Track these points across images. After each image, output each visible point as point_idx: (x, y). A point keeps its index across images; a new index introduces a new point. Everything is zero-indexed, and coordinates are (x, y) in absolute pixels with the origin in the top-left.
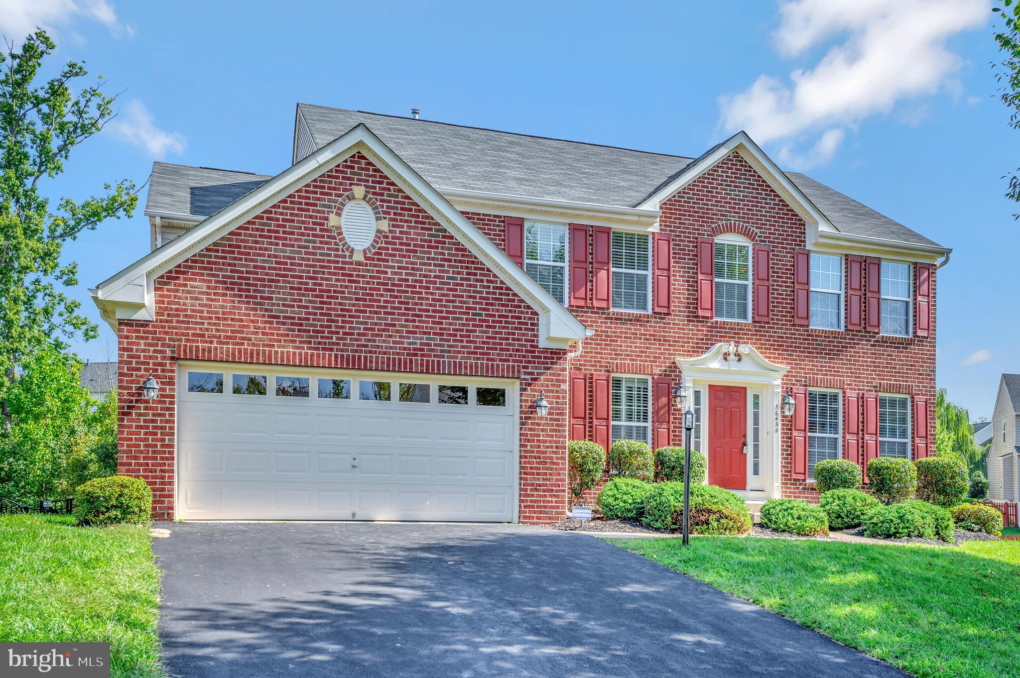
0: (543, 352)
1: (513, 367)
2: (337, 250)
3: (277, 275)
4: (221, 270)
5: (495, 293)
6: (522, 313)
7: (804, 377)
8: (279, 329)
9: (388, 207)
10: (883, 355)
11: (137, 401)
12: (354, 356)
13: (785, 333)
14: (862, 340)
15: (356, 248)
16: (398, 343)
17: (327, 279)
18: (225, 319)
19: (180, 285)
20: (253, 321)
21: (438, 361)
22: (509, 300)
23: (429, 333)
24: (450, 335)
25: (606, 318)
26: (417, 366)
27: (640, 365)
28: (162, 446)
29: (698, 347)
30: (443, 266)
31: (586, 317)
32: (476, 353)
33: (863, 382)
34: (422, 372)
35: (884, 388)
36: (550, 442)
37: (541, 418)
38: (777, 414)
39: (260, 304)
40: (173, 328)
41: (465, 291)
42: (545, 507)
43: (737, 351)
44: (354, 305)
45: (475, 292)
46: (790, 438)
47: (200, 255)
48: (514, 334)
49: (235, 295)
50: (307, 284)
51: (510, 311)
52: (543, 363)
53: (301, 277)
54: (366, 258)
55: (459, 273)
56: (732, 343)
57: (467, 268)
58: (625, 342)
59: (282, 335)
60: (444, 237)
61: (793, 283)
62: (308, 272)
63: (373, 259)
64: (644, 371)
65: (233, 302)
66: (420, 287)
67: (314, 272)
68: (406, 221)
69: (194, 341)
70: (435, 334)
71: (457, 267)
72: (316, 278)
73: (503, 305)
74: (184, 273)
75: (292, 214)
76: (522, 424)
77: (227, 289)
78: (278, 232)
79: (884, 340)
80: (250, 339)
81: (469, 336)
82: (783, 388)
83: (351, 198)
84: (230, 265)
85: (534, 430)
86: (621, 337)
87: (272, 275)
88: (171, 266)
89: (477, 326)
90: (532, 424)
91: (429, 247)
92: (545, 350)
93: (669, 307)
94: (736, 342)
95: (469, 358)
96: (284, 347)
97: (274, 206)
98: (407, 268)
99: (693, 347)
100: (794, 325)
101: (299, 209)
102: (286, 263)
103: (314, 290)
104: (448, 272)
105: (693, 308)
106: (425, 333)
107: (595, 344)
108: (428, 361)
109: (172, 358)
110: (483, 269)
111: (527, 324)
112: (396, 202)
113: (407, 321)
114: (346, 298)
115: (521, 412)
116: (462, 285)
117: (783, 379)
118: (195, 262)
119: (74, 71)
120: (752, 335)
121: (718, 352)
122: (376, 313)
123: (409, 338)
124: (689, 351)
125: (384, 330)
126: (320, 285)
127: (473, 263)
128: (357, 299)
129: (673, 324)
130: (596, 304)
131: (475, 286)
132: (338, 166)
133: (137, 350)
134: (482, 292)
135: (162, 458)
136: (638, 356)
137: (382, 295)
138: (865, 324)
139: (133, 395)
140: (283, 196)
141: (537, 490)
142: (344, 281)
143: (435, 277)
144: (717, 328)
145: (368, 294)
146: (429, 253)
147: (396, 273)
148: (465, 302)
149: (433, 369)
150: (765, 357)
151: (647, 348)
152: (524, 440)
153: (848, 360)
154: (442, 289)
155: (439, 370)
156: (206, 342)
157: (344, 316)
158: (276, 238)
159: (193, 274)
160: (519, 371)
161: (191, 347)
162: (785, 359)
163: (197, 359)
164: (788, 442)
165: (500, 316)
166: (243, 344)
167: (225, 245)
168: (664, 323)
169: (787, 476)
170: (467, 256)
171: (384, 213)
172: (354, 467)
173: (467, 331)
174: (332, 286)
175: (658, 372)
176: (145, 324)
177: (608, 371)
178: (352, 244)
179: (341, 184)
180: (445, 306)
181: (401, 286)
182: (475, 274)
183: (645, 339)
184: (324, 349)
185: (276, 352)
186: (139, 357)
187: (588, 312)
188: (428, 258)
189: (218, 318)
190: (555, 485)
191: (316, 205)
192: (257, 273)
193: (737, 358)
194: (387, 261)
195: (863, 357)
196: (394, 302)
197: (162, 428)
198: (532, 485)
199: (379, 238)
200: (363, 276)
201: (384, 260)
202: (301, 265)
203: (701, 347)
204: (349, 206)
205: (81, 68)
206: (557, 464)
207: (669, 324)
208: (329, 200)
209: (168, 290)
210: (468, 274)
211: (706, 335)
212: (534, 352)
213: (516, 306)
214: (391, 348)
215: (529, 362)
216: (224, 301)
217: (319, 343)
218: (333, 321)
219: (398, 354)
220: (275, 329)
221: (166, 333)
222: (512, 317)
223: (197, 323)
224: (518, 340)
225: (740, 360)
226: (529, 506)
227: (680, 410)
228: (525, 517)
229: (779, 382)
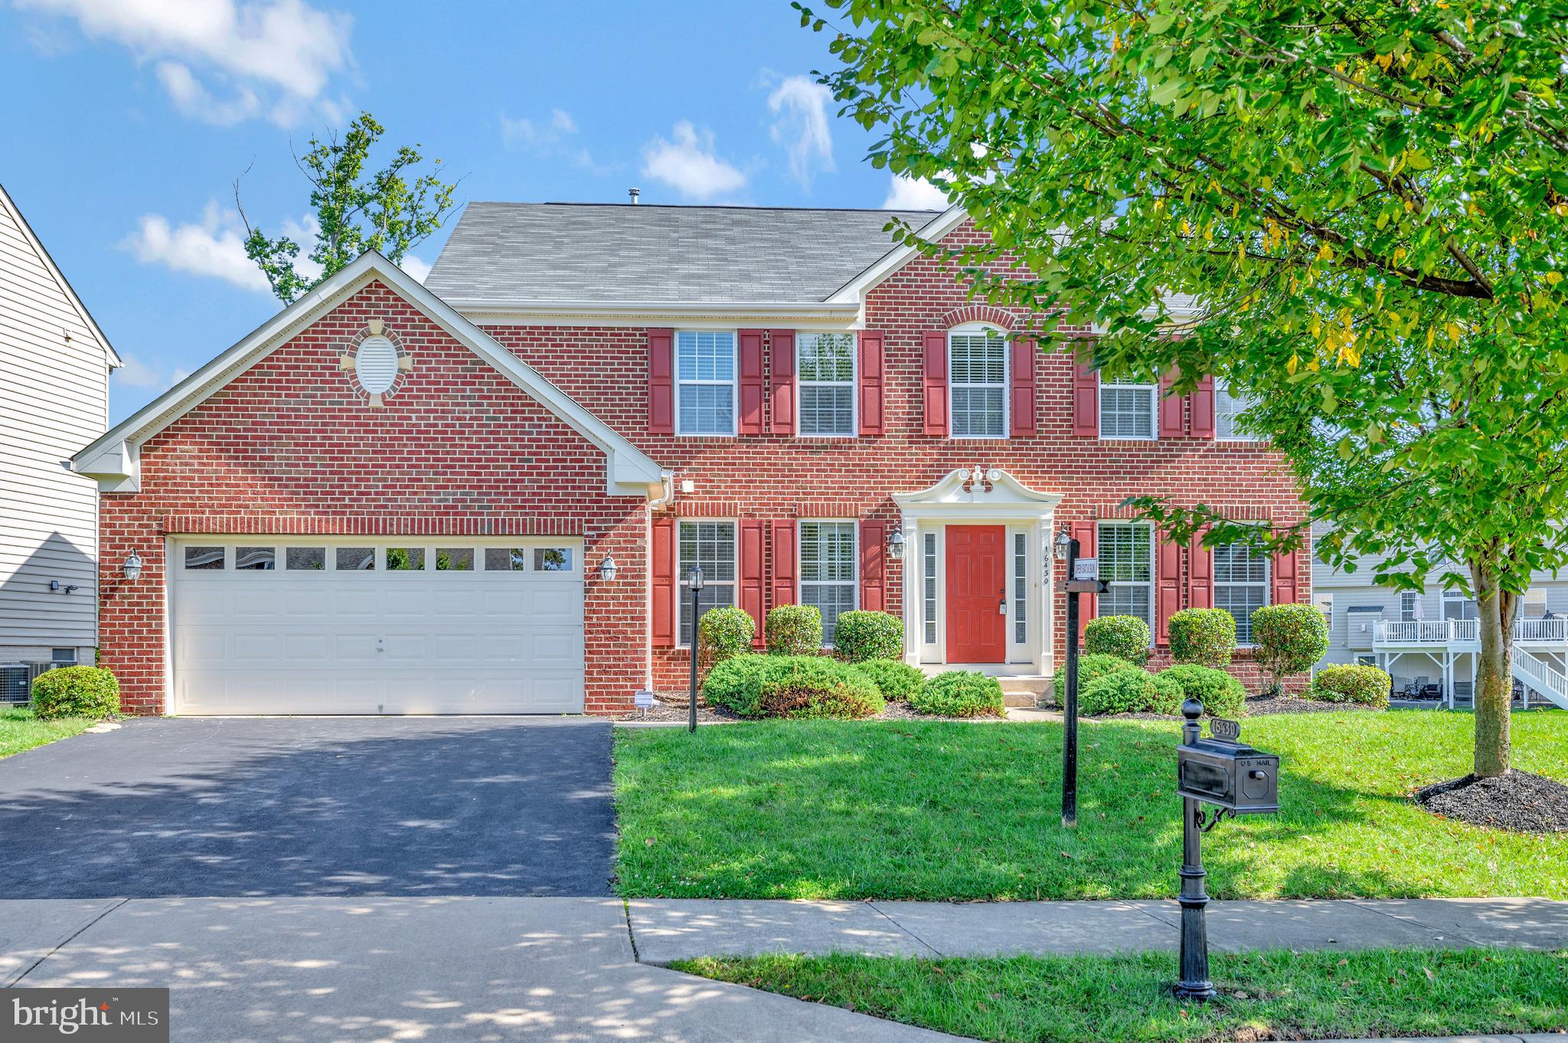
0: (612, 501)
1: (573, 522)
2: (350, 396)
3: (279, 431)
4: (215, 429)
5: (548, 433)
6: (585, 454)
7: (1090, 507)
8: (281, 493)
9: (412, 341)
10: (1221, 468)
11: (121, 582)
12: (370, 520)
14: (1185, 450)
15: (373, 392)
16: (425, 500)
17: (338, 431)
18: (219, 485)
19: (168, 450)
20: (251, 486)
21: (476, 521)
22: (567, 440)
23: (464, 487)
24: (491, 487)
25: (789, 447)
26: (448, 527)
27: (840, 505)
28: (149, 632)
29: (924, 477)
30: (481, 405)
31: (761, 447)
32: (524, 507)
34: (455, 534)
36: (624, 612)
37: (611, 583)
38: (1046, 559)
39: (259, 465)
40: (160, 498)
41: (509, 433)
42: (618, 693)
43: (985, 478)
44: (371, 459)
45: (522, 433)
47: (191, 415)
48: (574, 481)
49: (230, 458)
50: (314, 438)
51: (569, 454)
52: (613, 514)
53: (308, 431)
54: (386, 403)
55: (501, 412)
56: (978, 469)
57: (512, 405)
58: (817, 476)
59: (285, 500)
60: (481, 370)
61: (1072, 380)
62: (316, 424)
63: (394, 404)
64: (846, 512)
65: (229, 465)
66: (453, 432)
67: (324, 424)
68: (435, 355)
69: (183, 512)
70: (471, 487)
71: (499, 405)
72: (325, 431)
73: (559, 447)
74: (173, 436)
75: (296, 360)
76: (587, 591)
77: (221, 450)
78: (280, 381)
79: (1222, 448)
80: (247, 507)
81: (515, 488)
82: (1056, 523)
83: (367, 334)
84: (225, 423)
85: (601, 598)
86: (812, 470)
87: (273, 431)
88: (159, 429)
89: (526, 474)
90: (599, 591)
91: (463, 383)
92: (616, 499)
93: (880, 427)
94: (982, 466)
95: (516, 514)
96: (286, 513)
97: (276, 352)
98: (436, 411)
99: (919, 477)
100: (1075, 437)
101: (305, 353)
102: (289, 417)
103: (323, 445)
104: (487, 411)
105: (918, 425)
106: (459, 487)
107: (775, 481)
108: (462, 520)
109: (159, 533)
110: (532, 405)
111: (591, 468)
112: (421, 334)
113: (436, 473)
114: (361, 452)
115: (586, 577)
116: (506, 426)
117: (1056, 512)
118: (186, 422)
119: (407, 157)
120: (1007, 455)
121: (955, 481)
122: (398, 466)
123: (438, 494)
124: (912, 483)
125: (407, 487)
126: (330, 438)
127: (519, 398)
128: (374, 452)
129: (888, 448)
130: (773, 429)
131: (523, 426)
132: (352, 298)
133: (121, 526)
134: (531, 433)
135: (149, 646)
136: (837, 494)
137: (405, 445)
138: (1189, 427)
139: (116, 576)
140: (286, 339)
141: (606, 673)
142: (359, 431)
143: (471, 419)
144: (954, 449)
145: (388, 446)
146: (464, 390)
147: (422, 418)
148: (509, 447)
149: (469, 529)
150: (1028, 484)
151: (850, 482)
152: (590, 610)
153: (1161, 479)
154: (481, 432)
155: (476, 530)
156: (196, 512)
157: (359, 473)
158: (278, 388)
159: (183, 436)
160: (580, 527)
161: (180, 519)
162: (1061, 484)
163: (187, 532)
165: (555, 460)
166: (239, 512)
167: (219, 402)
168: (874, 448)
170: (512, 391)
171: (407, 348)
172: (381, 650)
173: (513, 481)
174: (344, 438)
175: (867, 513)
176: (129, 496)
177: (794, 516)
178: (368, 388)
179: (355, 319)
180: (484, 453)
181: (428, 432)
182: (523, 412)
183: (846, 471)
184: (334, 513)
185: (278, 520)
186: (123, 533)
187: (764, 441)
188: (463, 397)
189: (211, 485)
190: (630, 666)
191: (325, 346)
192: (256, 430)
193: (984, 488)
194: (411, 404)
195: (1188, 473)
196: (420, 453)
197: (148, 611)
198: (600, 666)
199: (401, 378)
200: (382, 425)
201: (407, 404)
202: (307, 417)
203: (930, 476)
204: (365, 345)
205: (413, 154)
206: (634, 639)
207: (882, 448)
208: (341, 340)
209: (155, 457)
210: (513, 412)
211: (938, 460)
212: (601, 501)
213: (576, 447)
214: (416, 507)
215: (595, 514)
216: (218, 465)
217: (329, 506)
218: (345, 480)
219: (425, 514)
220: (276, 493)
221: (153, 505)
222: (572, 461)
223: (187, 492)
224: (579, 488)
225: (988, 490)
226: (596, 693)
227: (899, 561)
228: (590, 707)
229: (1050, 515)
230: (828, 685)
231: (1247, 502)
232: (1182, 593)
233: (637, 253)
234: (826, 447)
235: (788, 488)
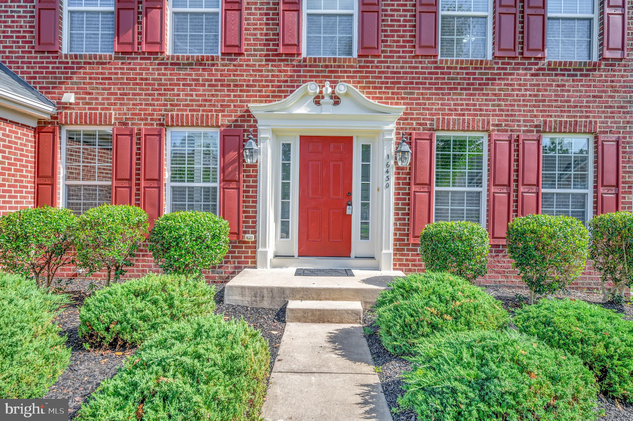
7: (429, 119)
10: (551, 85)
13: (402, 67)
14: (518, 69)
25: (159, 64)
27: (203, 115)
29: (279, 91)
31: (134, 64)
33: (519, 121)
35: (550, 127)
38: (388, 165)
43: (333, 92)
46: (409, 194)
56: (327, 84)
58: (183, 90)
64: (207, 122)
79: (552, 67)
82: (398, 133)
86: (179, 85)
93: (239, 47)
94: (331, 82)
99: (274, 92)
100: (416, 56)
105: (274, 45)
107: (146, 95)
117: (398, 124)
120: (355, 72)
121: (306, 95)
124: (268, 96)
129: (247, 65)
130: (145, 48)
136: (200, 106)
138: (522, 48)
144: (306, 66)
150: (373, 98)
151: (213, 95)
153: (495, 95)
162: (403, 98)
164: (405, 199)
168: (235, 65)
169: (403, 240)
175: (227, 123)
177: (162, 125)
183: (210, 85)
187: (137, 58)
193: (332, 101)
195: (520, 90)
203: (284, 90)
207: (241, 65)
211: (291, 76)
225: (336, 103)
227: (255, 166)
229: (392, 126)
231: (575, 117)
232: (513, 198)
234: (191, 64)
235: (158, 100)
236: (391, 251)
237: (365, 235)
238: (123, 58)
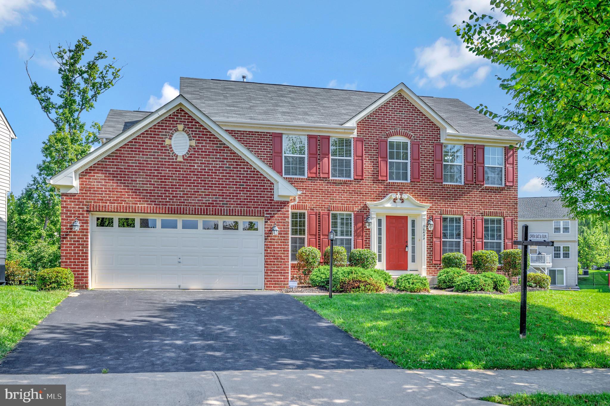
0: (276, 203)
1: (260, 211)
2: (169, 156)
3: (139, 169)
4: (111, 168)
5: (251, 174)
6: (265, 183)
7: (440, 210)
8: (140, 195)
9: (195, 134)
10: (487, 196)
11: (70, 232)
12: (177, 208)
13: (429, 187)
14: (474, 189)
15: (179, 155)
16: (200, 200)
17: (164, 170)
18: (113, 191)
19: (92, 176)
20: (127, 192)
21: (221, 209)
22: (258, 177)
23: (216, 195)
24: (227, 196)
25: (327, 183)
26: (210, 211)
27: (347, 206)
28: (82, 253)
29: (379, 196)
30: (223, 162)
31: (317, 182)
32: (241, 204)
33: (475, 211)
34: (212, 215)
35: (487, 214)
36: (280, 248)
37: (276, 236)
38: (424, 230)
39: (131, 183)
40: (88, 196)
41: (235, 174)
42: (278, 281)
43: (401, 197)
44: (178, 183)
45: (240, 174)
46: (432, 242)
47: (101, 161)
48: (261, 194)
49: (118, 180)
50: (154, 173)
51: (259, 183)
52: (276, 208)
53: (151, 170)
54: (184, 159)
55: (232, 165)
56: (399, 194)
57: (236, 162)
58: (338, 195)
59: (141, 198)
60: (224, 147)
61: (433, 160)
62: (155, 167)
63: (188, 160)
64: (349, 210)
65: (117, 183)
66: (212, 173)
67: (158, 167)
68: (205, 140)
69: (98, 202)
70: (219, 195)
71: (231, 162)
72: (159, 170)
73: (255, 180)
74: (93, 170)
75: (147, 140)
76: (266, 239)
77: (114, 177)
78: (140, 148)
79: (487, 189)
80: (125, 201)
81: (237, 196)
82: (427, 216)
83: (177, 130)
84: (116, 165)
85: (272, 242)
86: (336, 192)
87: (136, 169)
88: (87, 167)
89: (242, 191)
90: (271, 239)
91: (216, 152)
93: (362, 176)
94: (400, 193)
95: (237, 207)
96: (142, 204)
97: (138, 136)
98: (205, 164)
99: (376, 196)
100: (434, 183)
101: (150, 137)
102: (144, 164)
103: (158, 176)
104: (226, 164)
105: (376, 176)
106: (214, 195)
107: (322, 196)
108: (216, 209)
109: (87, 211)
110: (244, 162)
111: (268, 189)
112: (199, 131)
113: (205, 189)
114: (174, 179)
115: (265, 233)
116: (234, 171)
117: (427, 211)
118: (99, 164)
119: (101, 56)
120: (410, 189)
121: (390, 198)
122: (189, 186)
123: (206, 198)
124: (374, 198)
125: (193, 194)
126: (161, 173)
127: (239, 159)
128: (179, 180)
129: (365, 184)
130: (322, 175)
131: (241, 171)
132: (170, 115)
133: (70, 208)
134: (244, 174)
135: (82, 259)
136: (345, 202)
137: (192, 177)
138: (475, 180)
139: (68, 229)
140: (142, 131)
141: (273, 273)
142: (173, 171)
143: (219, 167)
144: (390, 185)
145: (185, 177)
146: (217, 155)
147: (199, 166)
148: (235, 179)
149: (218, 213)
150: (417, 200)
151: (351, 197)
152: (267, 247)
153: (465, 200)
154: (223, 173)
155: (221, 213)
156: (103, 203)
157: (173, 188)
158: (139, 151)
159: (98, 170)
160: (263, 213)
161: (96, 206)
162: (429, 200)
163: (99, 211)
164: (431, 244)
165: (253, 186)
166: (122, 203)
167: (113, 156)
168: (360, 184)
169: (430, 262)
170: (236, 156)
171: (193, 137)
172: (179, 262)
173: (236, 193)
174: (166, 173)
175: (357, 210)
176: (74, 195)
177: (329, 210)
178: (177, 153)
179: (172, 124)
180: (225, 181)
181: (202, 172)
182: (241, 165)
183: (349, 193)
184: (162, 205)
185: (138, 207)
186: (71, 211)
187: (318, 180)
188: (216, 158)
189: (110, 191)
190: (283, 270)
191: (159, 135)
192: (129, 169)
193: (401, 201)
194: (195, 160)
195: (475, 198)
196: (198, 180)
197: (82, 244)
198: (271, 270)
199: (191, 149)
200: (183, 168)
201: (193, 160)
202: (151, 164)
203: (381, 196)
204: (176, 134)
205: (104, 55)
206: (284, 259)
207: (363, 184)
208: (166, 132)
209: (86, 179)
210: (237, 165)
211: (384, 190)
212: (271, 203)
213: (262, 180)
214: (197, 203)
215: (269, 208)
216: (113, 183)
217: (160, 202)
218: (167, 191)
219: (200, 206)
220: (138, 195)
221: (84, 199)
222: (260, 186)
223: (99, 194)
224: (263, 197)
225: (403, 202)
226: (269, 281)
227: (369, 229)
228: (267, 287)
229: (425, 213)
230: (367, 279)
231: (496, 210)
232: (473, 244)
233: (259, 102)
234: (342, 183)
235: (327, 199)
236: (426, 267)
237: (413, 261)
238: (312, 180)
